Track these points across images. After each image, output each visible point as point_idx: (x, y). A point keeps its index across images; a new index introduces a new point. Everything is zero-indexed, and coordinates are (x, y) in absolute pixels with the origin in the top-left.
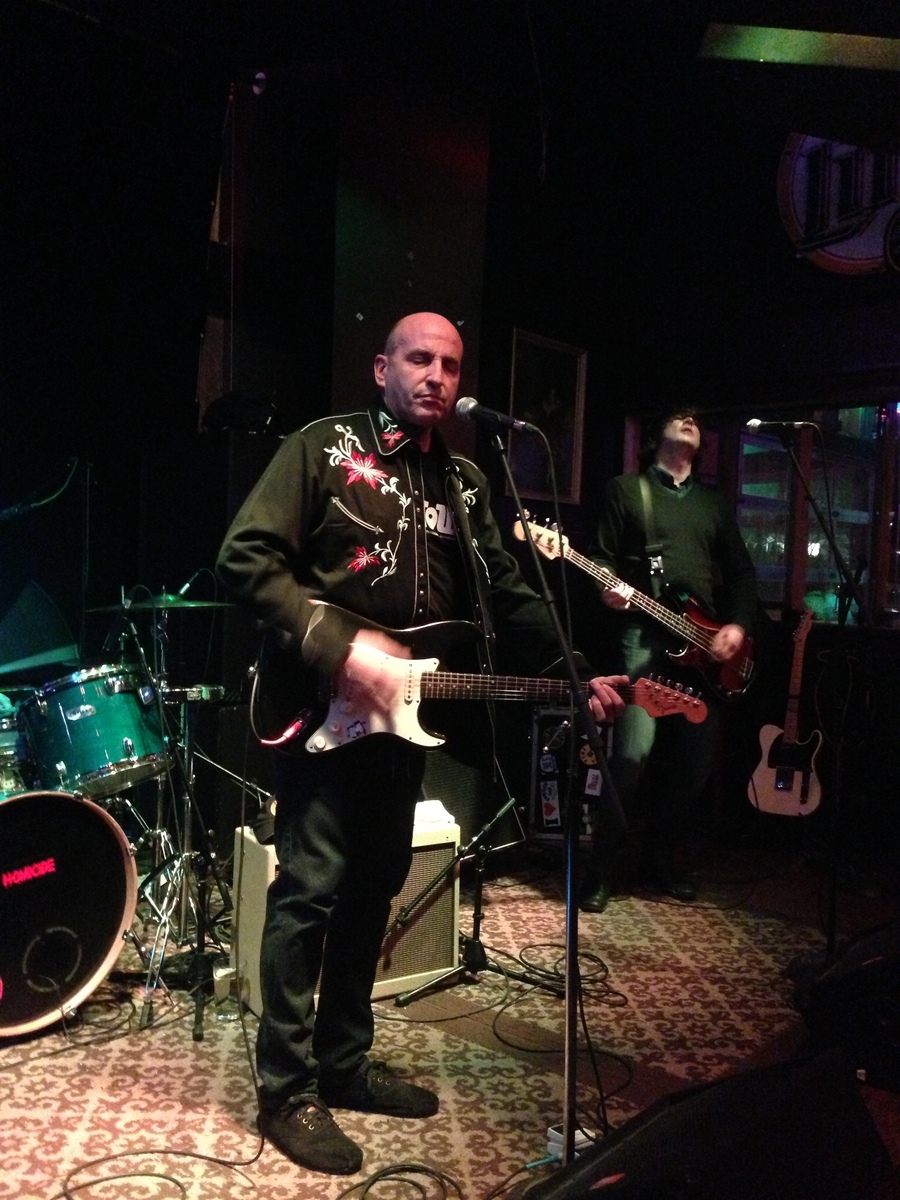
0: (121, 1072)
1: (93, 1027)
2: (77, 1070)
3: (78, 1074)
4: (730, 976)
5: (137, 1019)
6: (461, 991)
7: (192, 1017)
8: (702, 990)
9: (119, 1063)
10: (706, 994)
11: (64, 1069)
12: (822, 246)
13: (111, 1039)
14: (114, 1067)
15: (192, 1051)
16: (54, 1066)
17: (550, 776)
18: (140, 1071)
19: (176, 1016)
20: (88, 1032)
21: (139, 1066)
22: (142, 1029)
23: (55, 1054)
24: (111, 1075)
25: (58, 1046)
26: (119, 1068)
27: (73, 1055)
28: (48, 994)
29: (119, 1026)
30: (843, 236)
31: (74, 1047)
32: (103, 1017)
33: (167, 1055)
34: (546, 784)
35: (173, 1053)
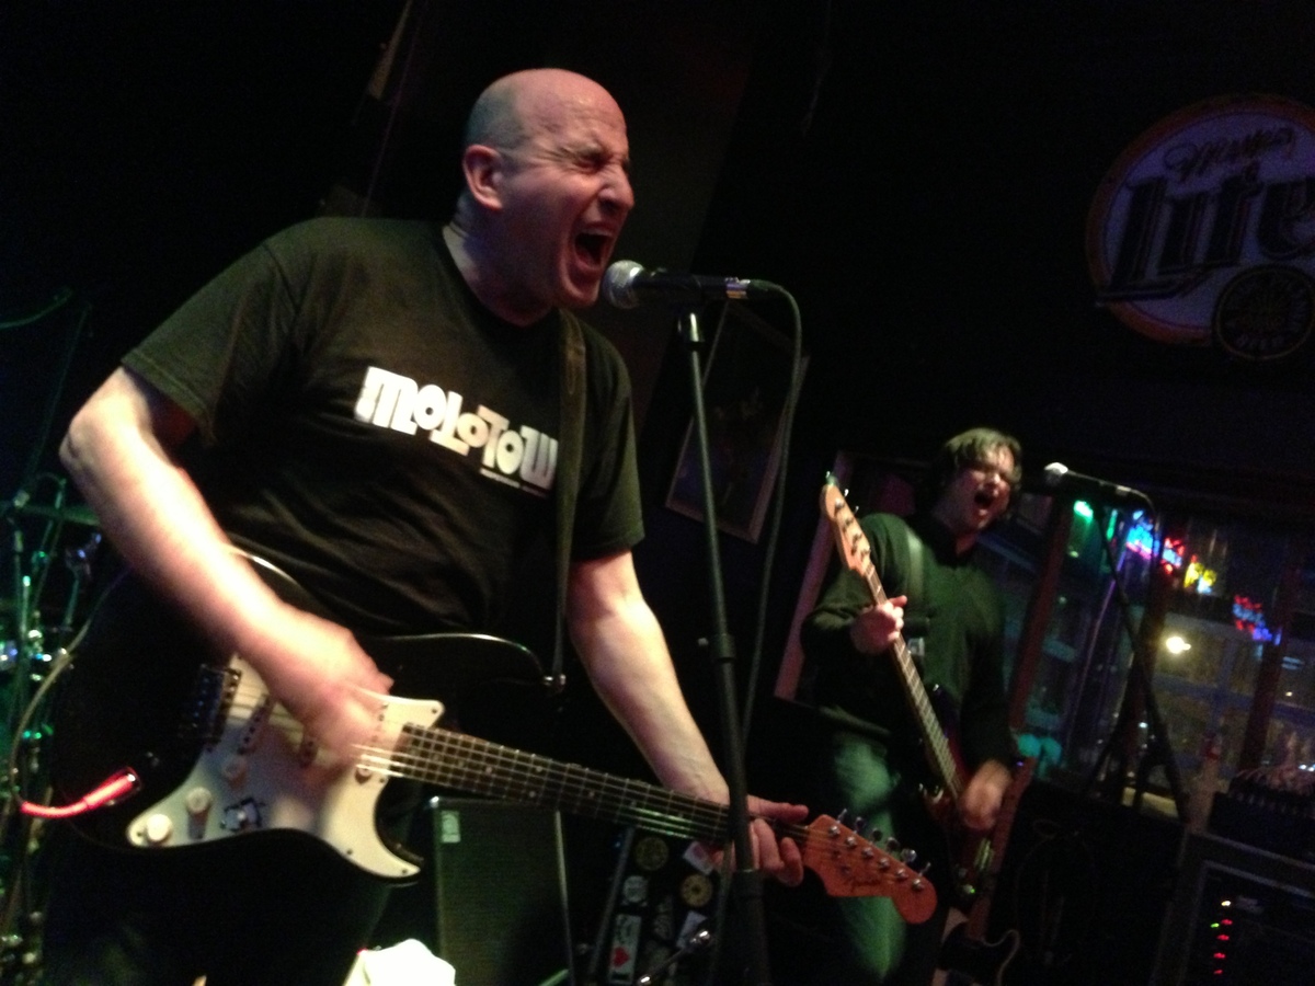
12: (1132, 299)
17: (633, 909)
30: (1164, 292)
34: (625, 919)
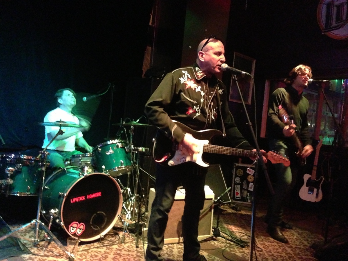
0: (116, 254)
1: (108, 241)
2: (104, 252)
3: (104, 254)
4: (294, 246)
5: (120, 240)
6: (212, 242)
7: (136, 241)
8: (285, 249)
9: (115, 252)
10: (286, 250)
11: (100, 252)
12: (330, 31)
13: (113, 245)
14: (114, 253)
15: (136, 251)
16: (98, 251)
17: (238, 184)
18: (122, 254)
19: (131, 241)
20: (107, 242)
21: (121, 253)
22: (122, 243)
23: (98, 248)
24: (114, 255)
25: (99, 246)
26: (116, 253)
27: (102, 248)
28: (96, 230)
29: (115, 242)
31: (103, 246)
32: (111, 239)
33: (129, 251)
34: (237, 186)
35: (130, 251)
